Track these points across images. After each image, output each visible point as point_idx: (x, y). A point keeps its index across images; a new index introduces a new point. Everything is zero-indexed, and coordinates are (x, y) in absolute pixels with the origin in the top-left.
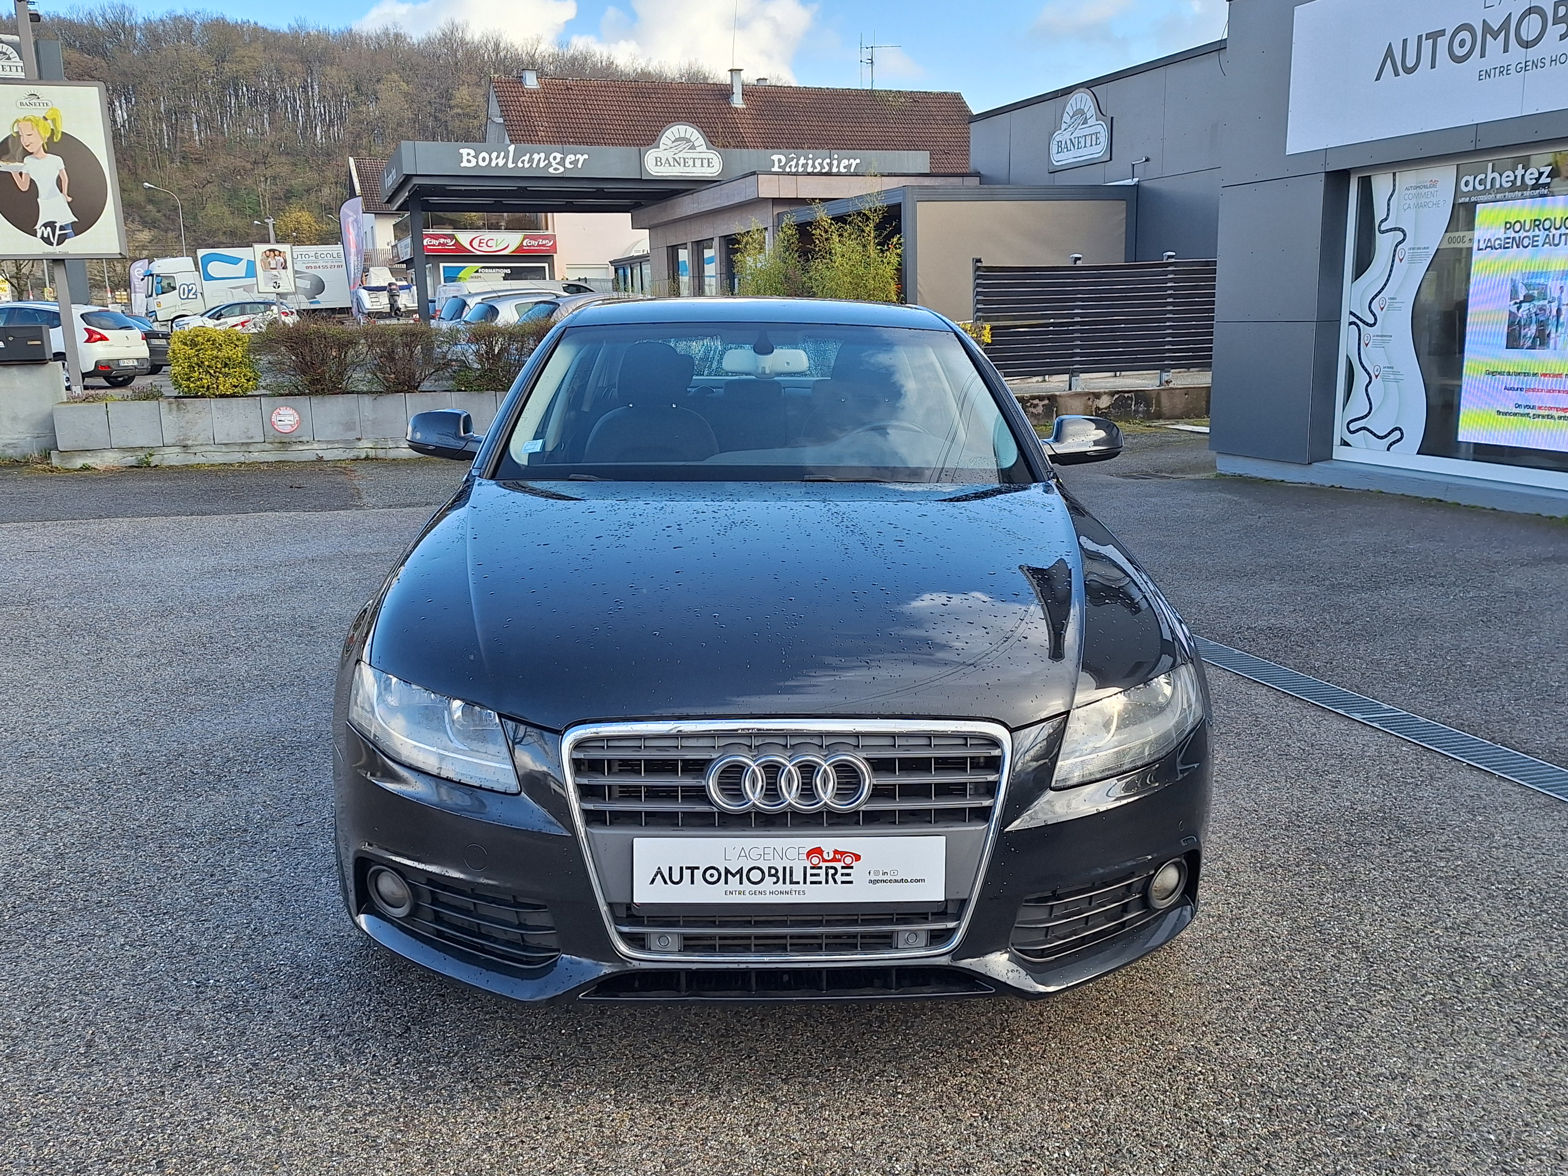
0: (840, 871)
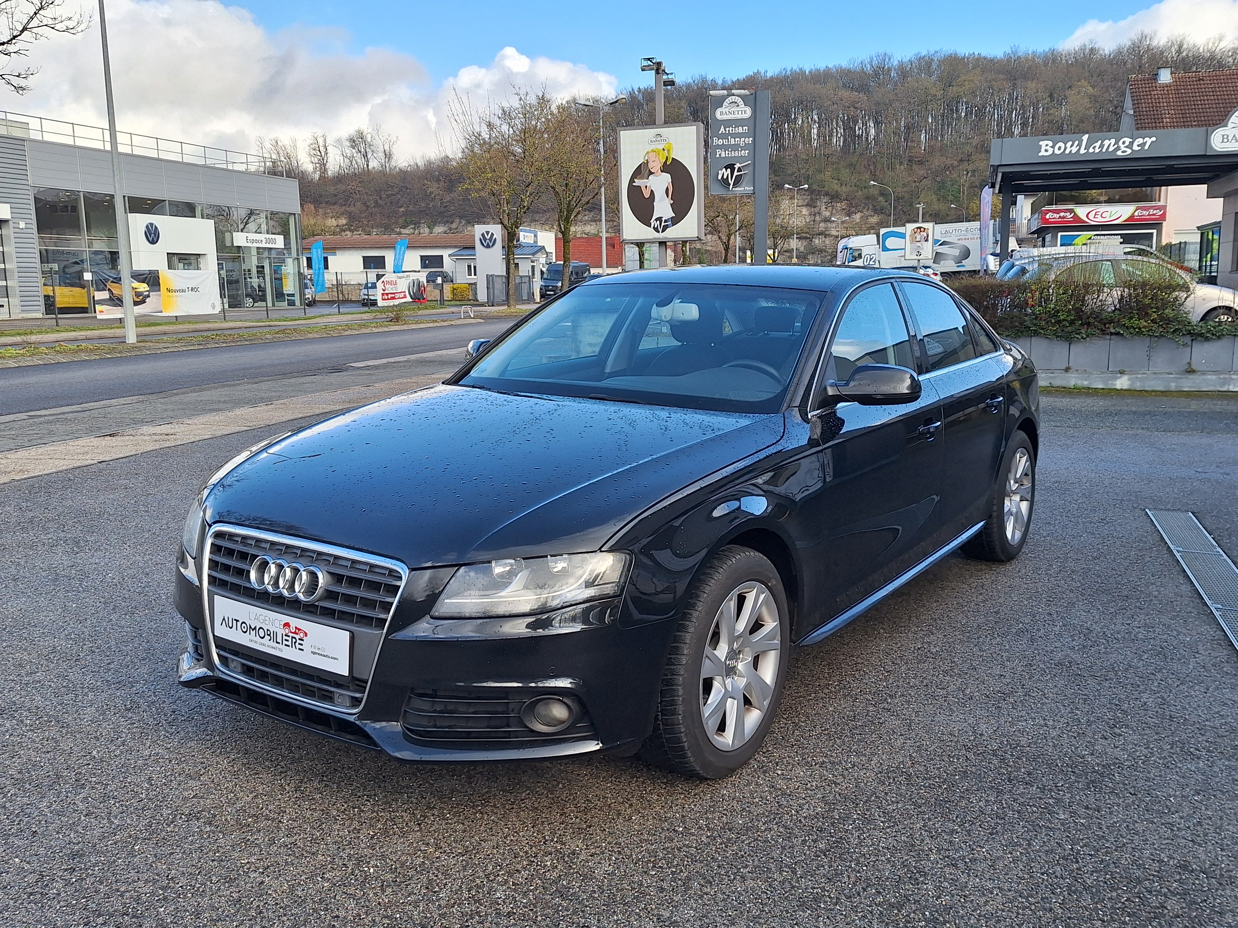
0: (298, 641)
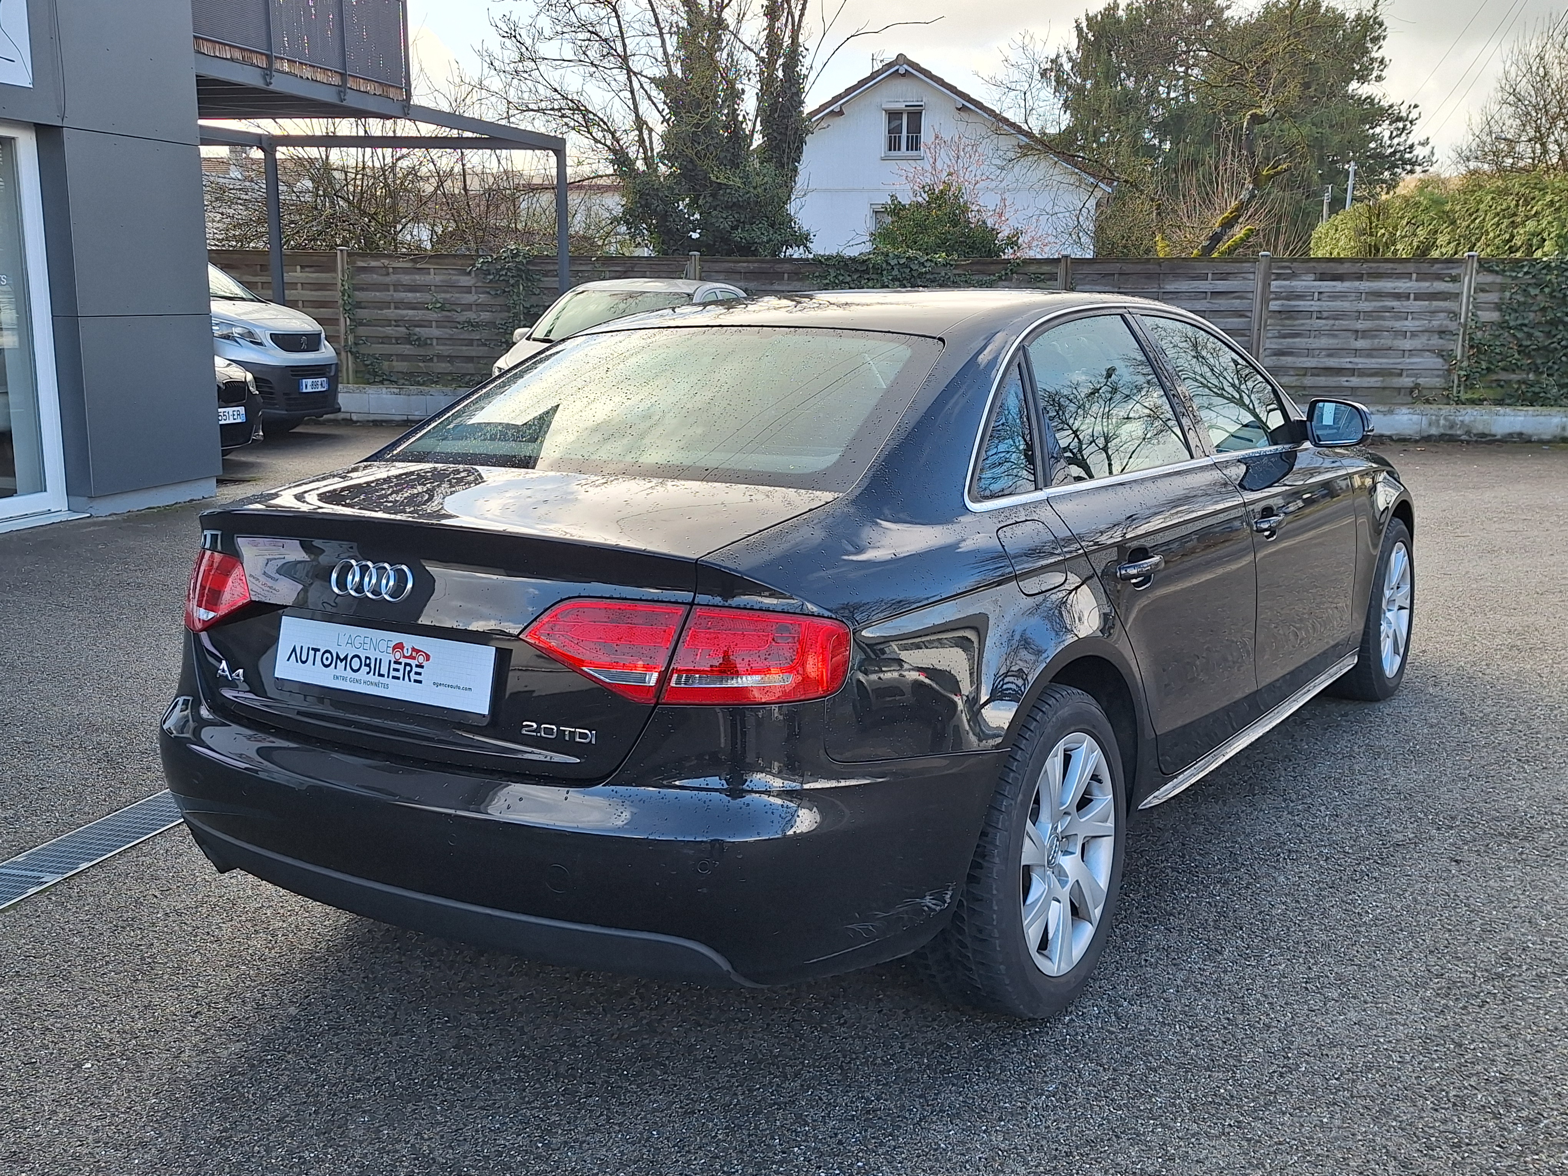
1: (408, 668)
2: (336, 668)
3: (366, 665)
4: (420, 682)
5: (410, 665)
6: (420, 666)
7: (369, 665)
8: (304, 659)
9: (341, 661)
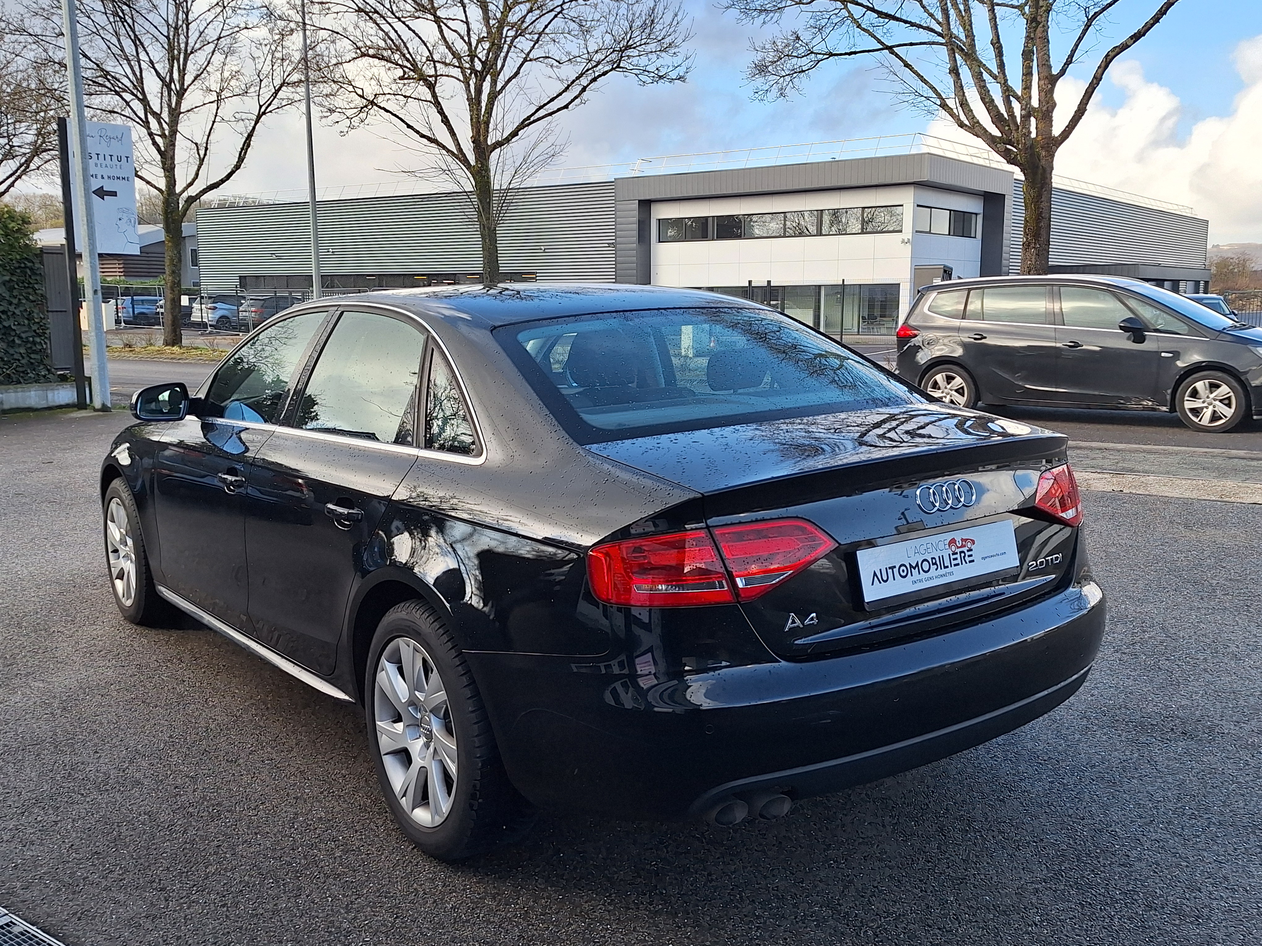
1: (963, 555)
2: (912, 575)
3: (933, 564)
4: (973, 561)
5: (963, 552)
6: (970, 550)
7: (935, 564)
8: (885, 578)
9: (914, 568)
